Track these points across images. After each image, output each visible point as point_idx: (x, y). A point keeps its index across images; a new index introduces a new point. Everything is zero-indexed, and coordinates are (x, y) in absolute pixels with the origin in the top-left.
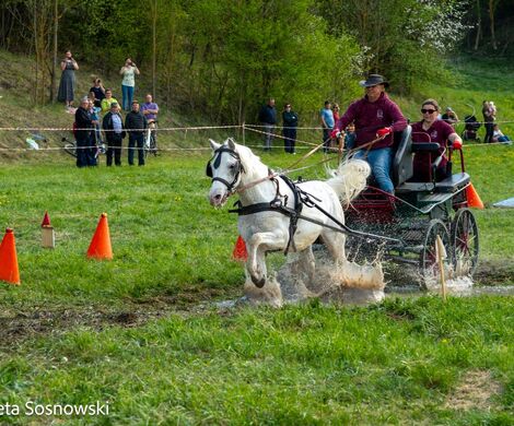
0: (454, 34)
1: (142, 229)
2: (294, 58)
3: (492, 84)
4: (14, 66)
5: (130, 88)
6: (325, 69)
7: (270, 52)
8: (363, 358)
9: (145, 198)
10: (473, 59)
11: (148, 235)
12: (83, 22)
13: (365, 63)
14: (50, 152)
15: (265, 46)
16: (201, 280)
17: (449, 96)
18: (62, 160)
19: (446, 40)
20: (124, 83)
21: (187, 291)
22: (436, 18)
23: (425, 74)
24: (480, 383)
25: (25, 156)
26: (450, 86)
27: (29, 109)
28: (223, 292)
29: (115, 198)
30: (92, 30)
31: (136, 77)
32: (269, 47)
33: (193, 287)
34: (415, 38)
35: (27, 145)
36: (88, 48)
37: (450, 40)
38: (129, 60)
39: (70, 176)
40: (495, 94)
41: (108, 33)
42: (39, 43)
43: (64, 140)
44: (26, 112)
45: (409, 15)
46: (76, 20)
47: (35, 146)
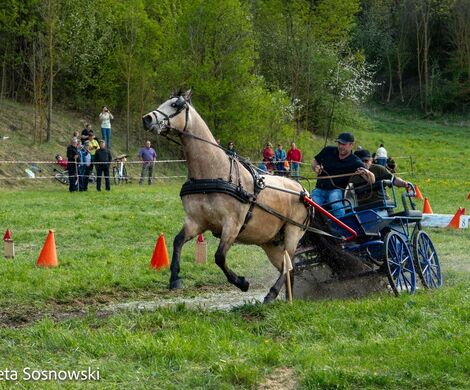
0: (366, 90)
1: (95, 241)
2: (238, 107)
3: (399, 128)
4: (20, 113)
5: (107, 130)
6: (263, 116)
7: (218, 103)
8: (190, 358)
9: (104, 217)
10: (386, 110)
11: (97, 246)
12: (75, 79)
13: (297, 112)
14: (44, 180)
15: (214, 98)
16: (117, 284)
17: (363, 137)
18: (53, 186)
19: (360, 95)
20: (103, 126)
21: (104, 293)
22: (353, 77)
23: (344, 121)
24: (282, 379)
25: (23, 183)
26: (363, 129)
27: (30, 146)
28: (133, 294)
29: (80, 216)
30: (81, 85)
31: (112, 121)
32: (218, 99)
33: (109, 290)
34: (336, 92)
35: (26, 174)
36: (80, 100)
37: (362, 95)
38: (105, 108)
39: (53, 199)
40: (399, 135)
41: (94, 88)
42: (37, 95)
43: (55, 170)
44: (27, 148)
45: (332, 75)
46: (70, 77)
47: (32, 175)
